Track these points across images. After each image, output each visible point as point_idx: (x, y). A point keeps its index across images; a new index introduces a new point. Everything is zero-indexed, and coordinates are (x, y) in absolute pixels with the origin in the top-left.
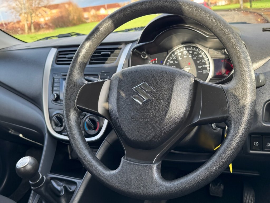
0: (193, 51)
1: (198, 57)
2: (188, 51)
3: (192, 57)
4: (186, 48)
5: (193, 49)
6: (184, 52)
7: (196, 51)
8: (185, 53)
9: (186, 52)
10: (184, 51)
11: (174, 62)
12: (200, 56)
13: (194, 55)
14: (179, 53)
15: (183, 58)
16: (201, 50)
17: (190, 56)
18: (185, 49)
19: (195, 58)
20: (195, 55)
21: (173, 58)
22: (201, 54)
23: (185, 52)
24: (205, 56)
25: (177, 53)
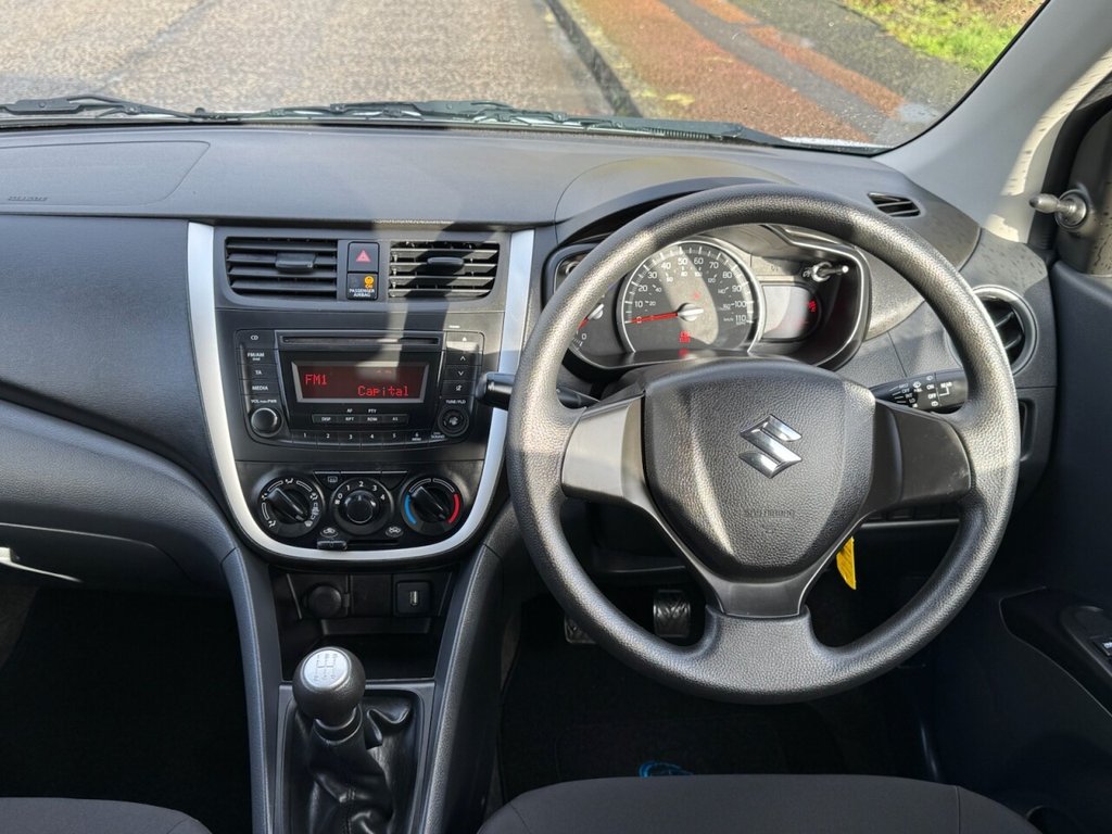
0: (707, 260)
1: (720, 278)
2: (691, 257)
3: (705, 278)
4: (683, 249)
5: (705, 253)
6: (679, 259)
7: (715, 261)
8: (683, 263)
9: (686, 259)
10: (679, 256)
11: (651, 289)
12: (726, 275)
13: (709, 269)
14: (666, 261)
15: (676, 277)
16: (728, 255)
17: (698, 274)
18: (681, 252)
19: (711, 280)
20: (713, 271)
21: (648, 275)
22: (729, 270)
23: (684, 261)
24: (742, 274)
25: (659, 261)
